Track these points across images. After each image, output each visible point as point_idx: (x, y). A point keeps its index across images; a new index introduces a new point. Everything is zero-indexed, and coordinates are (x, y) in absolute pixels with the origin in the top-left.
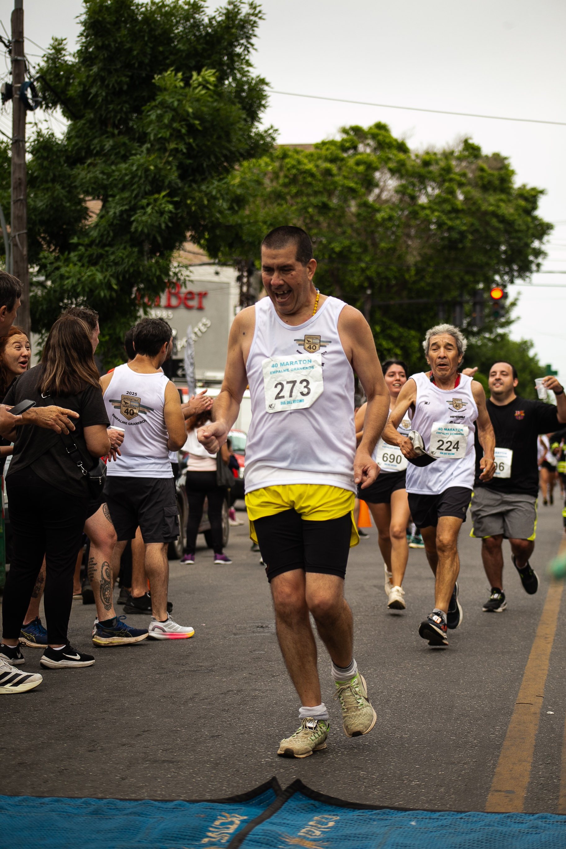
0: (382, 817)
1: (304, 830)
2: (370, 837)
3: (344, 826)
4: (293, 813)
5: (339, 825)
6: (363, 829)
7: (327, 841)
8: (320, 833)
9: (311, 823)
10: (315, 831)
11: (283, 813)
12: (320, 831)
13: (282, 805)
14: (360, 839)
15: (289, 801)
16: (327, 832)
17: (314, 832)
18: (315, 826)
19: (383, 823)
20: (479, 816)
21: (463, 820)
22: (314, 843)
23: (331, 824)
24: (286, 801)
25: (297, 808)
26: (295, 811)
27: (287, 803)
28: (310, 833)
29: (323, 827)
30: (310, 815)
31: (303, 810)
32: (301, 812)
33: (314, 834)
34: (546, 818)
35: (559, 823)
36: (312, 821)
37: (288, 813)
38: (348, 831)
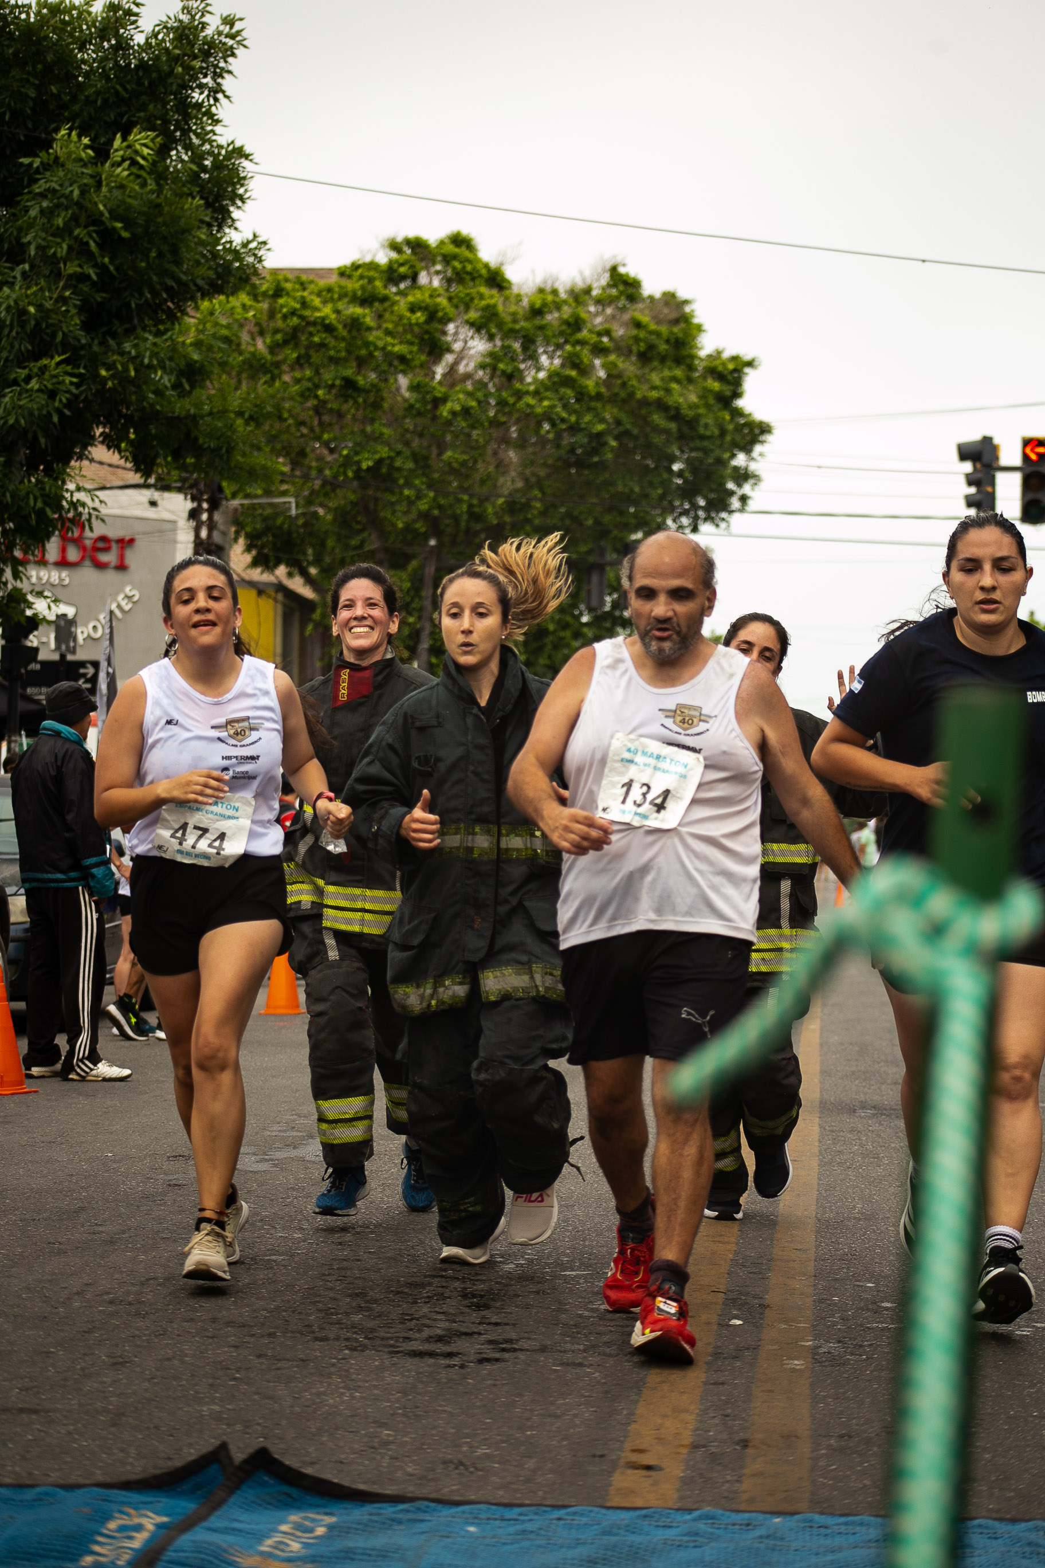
0: (415, 1517)
1: (269, 1542)
2: (391, 1555)
3: (343, 1534)
4: (251, 1509)
5: (337, 1533)
6: (380, 1541)
7: (313, 1562)
8: (299, 1546)
9: (284, 1528)
10: (290, 1542)
11: (232, 1510)
12: (300, 1543)
13: (230, 1495)
14: (373, 1558)
15: (244, 1487)
16: (313, 1545)
17: (287, 1545)
18: (291, 1534)
19: (416, 1527)
22: (288, 1565)
23: (320, 1531)
24: (237, 1488)
25: (258, 1501)
26: (255, 1505)
27: (239, 1492)
28: (282, 1546)
29: (306, 1535)
30: (281, 1513)
31: (269, 1503)
32: (265, 1508)
33: (288, 1549)
36: (287, 1523)
37: (241, 1510)
38: (350, 1543)
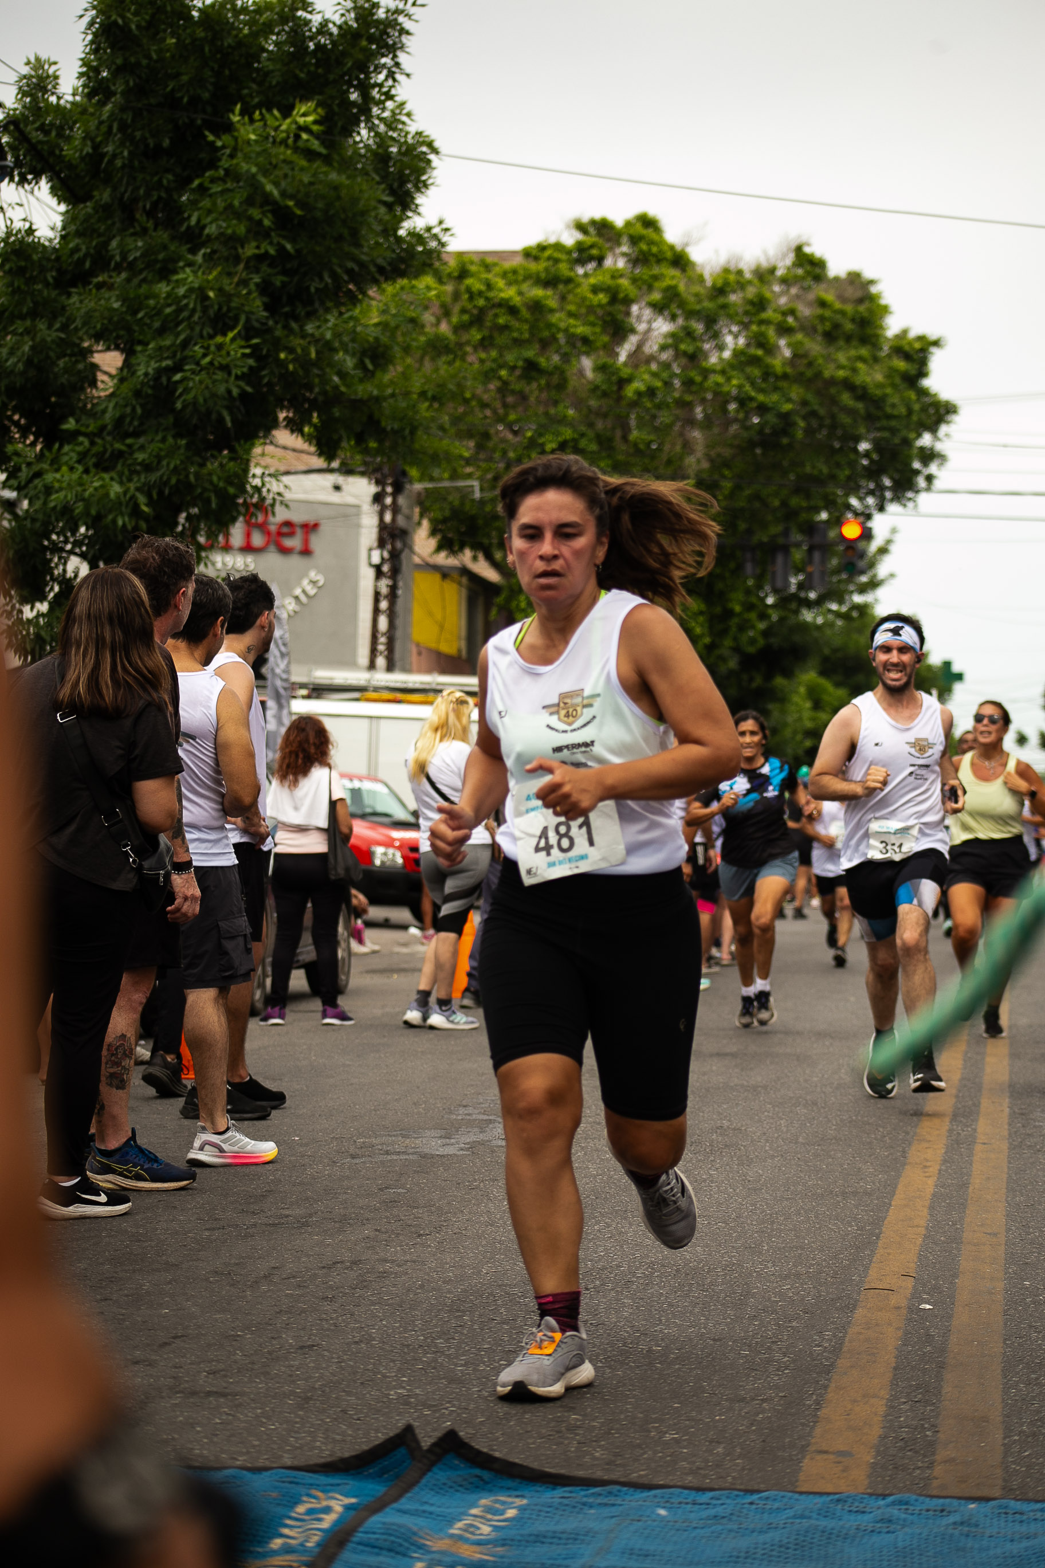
0: (605, 1500)
1: (460, 1525)
2: (582, 1537)
3: (534, 1517)
4: (442, 1492)
5: (526, 1516)
6: (570, 1523)
7: (503, 1545)
8: (489, 1529)
9: (474, 1511)
10: (480, 1526)
11: (422, 1493)
12: (491, 1526)
13: (421, 1477)
14: (563, 1541)
15: (435, 1469)
16: (503, 1528)
17: (478, 1528)
18: (481, 1517)
19: (607, 1511)
20: (785, 1500)
21: (754, 1507)
22: (478, 1549)
23: (511, 1513)
24: (429, 1470)
25: (450, 1483)
26: (446, 1488)
27: (430, 1474)
28: (471, 1530)
29: (496, 1518)
30: (472, 1497)
31: (461, 1486)
32: (457, 1491)
33: (478, 1532)
34: (907, 1503)
35: (931, 1513)
36: (477, 1507)
37: (432, 1493)
38: (542, 1526)
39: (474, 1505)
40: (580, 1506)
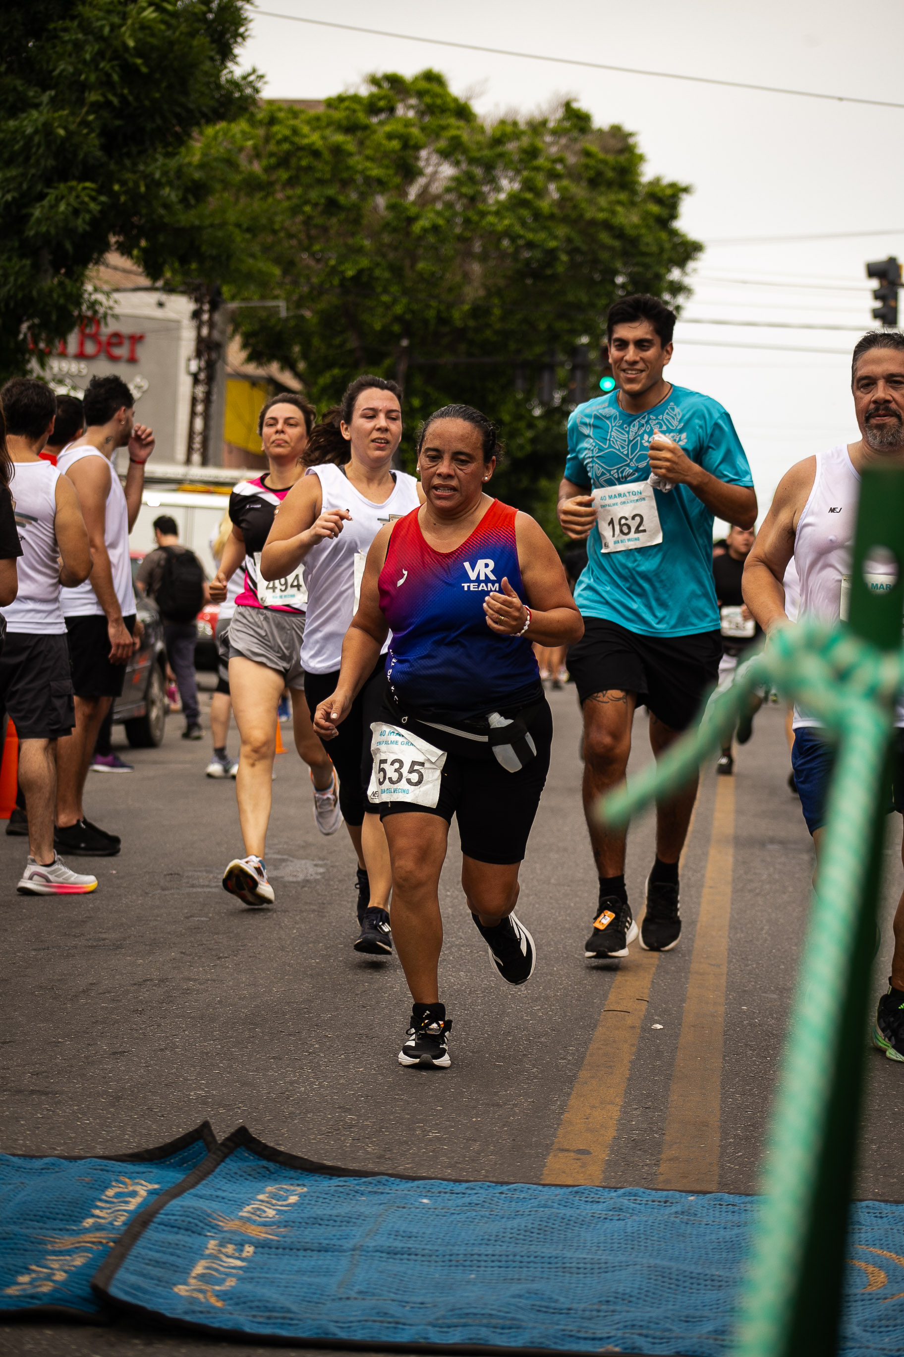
0: (375, 1189)
1: (248, 1208)
2: (354, 1220)
3: (313, 1202)
4: (234, 1180)
5: (307, 1201)
6: (345, 1209)
7: (285, 1226)
8: (274, 1212)
9: (261, 1197)
10: (266, 1209)
11: (217, 1180)
12: (275, 1210)
13: (216, 1167)
14: (338, 1224)
15: (228, 1160)
16: (286, 1212)
17: (265, 1212)
18: (267, 1202)
19: (375, 1199)
22: (263, 1229)
23: (293, 1199)
24: (222, 1161)
25: (239, 1172)
26: (237, 1177)
27: (223, 1164)
28: (258, 1213)
29: (280, 1203)
30: (260, 1185)
31: (250, 1175)
32: (246, 1179)
33: (264, 1215)
34: (635, 1196)
35: (656, 1203)
36: (263, 1193)
37: (225, 1180)
38: (319, 1211)
39: (260, 1192)
40: (353, 1193)
